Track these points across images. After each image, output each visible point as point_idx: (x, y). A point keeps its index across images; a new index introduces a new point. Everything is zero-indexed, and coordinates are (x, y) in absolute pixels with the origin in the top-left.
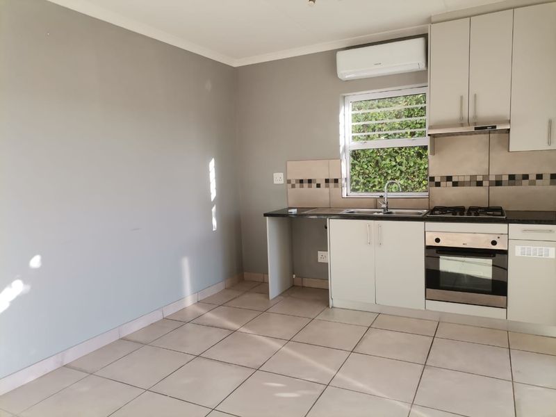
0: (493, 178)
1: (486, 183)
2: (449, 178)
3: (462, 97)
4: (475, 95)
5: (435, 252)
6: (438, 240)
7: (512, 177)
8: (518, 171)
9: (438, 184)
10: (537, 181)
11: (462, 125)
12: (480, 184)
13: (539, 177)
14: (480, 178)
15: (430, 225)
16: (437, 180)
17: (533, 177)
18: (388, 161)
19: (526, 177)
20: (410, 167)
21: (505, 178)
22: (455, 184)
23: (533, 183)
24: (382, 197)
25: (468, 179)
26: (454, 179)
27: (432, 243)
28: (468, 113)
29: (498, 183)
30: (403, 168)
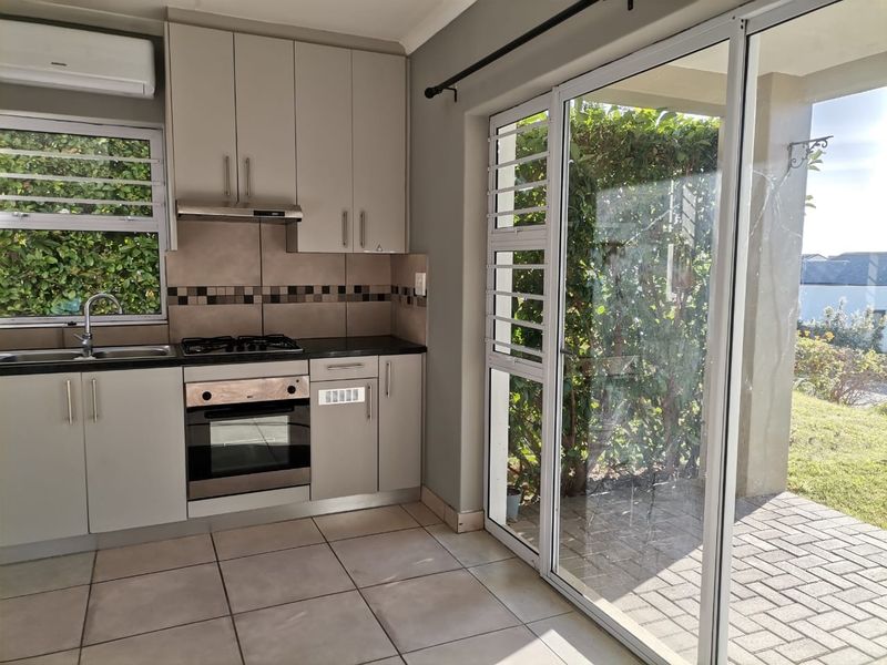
0: (267, 292)
1: (258, 299)
2: (202, 291)
3: (227, 160)
4: (247, 161)
5: (201, 416)
6: (207, 396)
7: (292, 290)
8: (300, 282)
9: (183, 301)
10: (324, 295)
11: (226, 204)
12: (249, 300)
13: (326, 290)
14: (248, 292)
15: (194, 372)
16: (182, 292)
17: (317, 291)
18: (38, 255)
19: (309, 290)
20: (87, 268)
21: (284, 291)
22: (212, 300)
23: (318, 299)
24: (72, 324)
25: (231, 292)
26: (211, 292)
27: (195, 399)
28: (238, 185)
29: (275, 299)
30: (74, 270)
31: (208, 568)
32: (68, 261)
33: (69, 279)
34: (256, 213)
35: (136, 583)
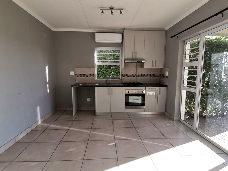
0: (137, 75)
1: (136, 76)
2: (127, 75)
3: (133, 52)
4: (136, 52)
5: (127, 95)
6: (129, 92)
7: (142, 75)
8: (143, 73)
9: (124, 76)
10: (147, 76)
11: (132, 60)
12: (134, 76)
13: (147, 75)
14: (134, 75)
15: (127, 88)
16: (124, 75)
17: (146, 75)
19: (144, 75)
21: (140, 75)
22: (128, 76)
23: (146, 77)
24: (107, 80)
25: (131, 75)
26: (128, 75)
27: (127, 93)
28: (134, 57)
29: (138, 76)
31: (129, 120)
32: (103, 70)
33: (104, 73)
34: (137, 61)
35: (119, 120)
